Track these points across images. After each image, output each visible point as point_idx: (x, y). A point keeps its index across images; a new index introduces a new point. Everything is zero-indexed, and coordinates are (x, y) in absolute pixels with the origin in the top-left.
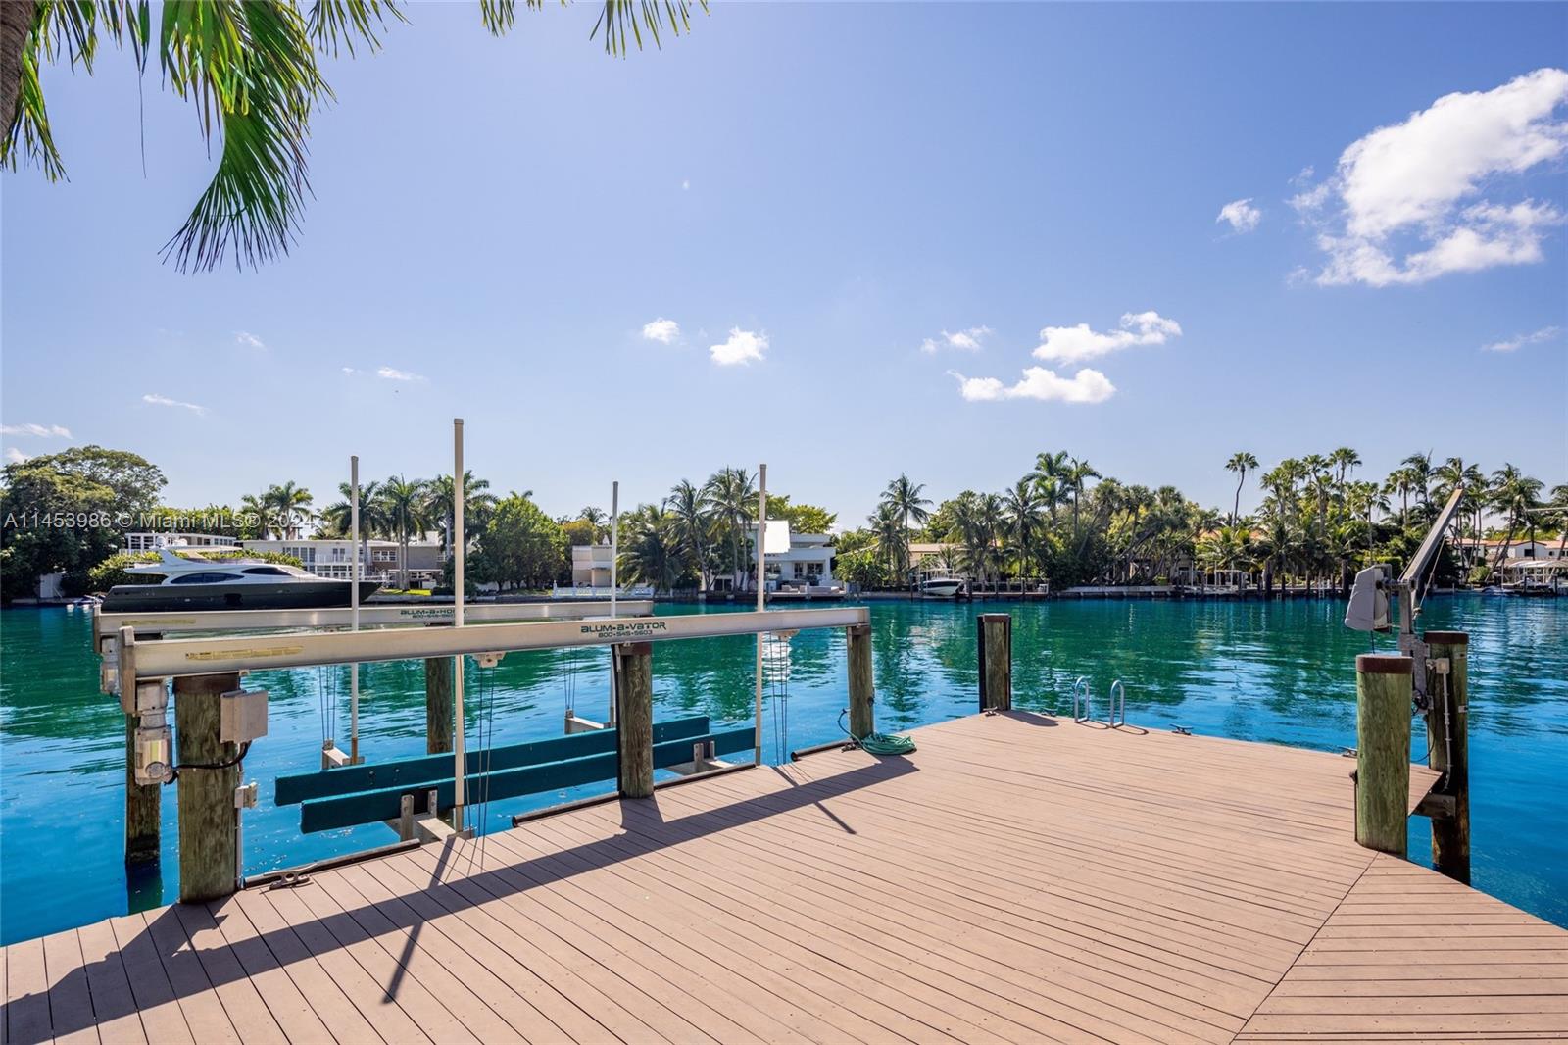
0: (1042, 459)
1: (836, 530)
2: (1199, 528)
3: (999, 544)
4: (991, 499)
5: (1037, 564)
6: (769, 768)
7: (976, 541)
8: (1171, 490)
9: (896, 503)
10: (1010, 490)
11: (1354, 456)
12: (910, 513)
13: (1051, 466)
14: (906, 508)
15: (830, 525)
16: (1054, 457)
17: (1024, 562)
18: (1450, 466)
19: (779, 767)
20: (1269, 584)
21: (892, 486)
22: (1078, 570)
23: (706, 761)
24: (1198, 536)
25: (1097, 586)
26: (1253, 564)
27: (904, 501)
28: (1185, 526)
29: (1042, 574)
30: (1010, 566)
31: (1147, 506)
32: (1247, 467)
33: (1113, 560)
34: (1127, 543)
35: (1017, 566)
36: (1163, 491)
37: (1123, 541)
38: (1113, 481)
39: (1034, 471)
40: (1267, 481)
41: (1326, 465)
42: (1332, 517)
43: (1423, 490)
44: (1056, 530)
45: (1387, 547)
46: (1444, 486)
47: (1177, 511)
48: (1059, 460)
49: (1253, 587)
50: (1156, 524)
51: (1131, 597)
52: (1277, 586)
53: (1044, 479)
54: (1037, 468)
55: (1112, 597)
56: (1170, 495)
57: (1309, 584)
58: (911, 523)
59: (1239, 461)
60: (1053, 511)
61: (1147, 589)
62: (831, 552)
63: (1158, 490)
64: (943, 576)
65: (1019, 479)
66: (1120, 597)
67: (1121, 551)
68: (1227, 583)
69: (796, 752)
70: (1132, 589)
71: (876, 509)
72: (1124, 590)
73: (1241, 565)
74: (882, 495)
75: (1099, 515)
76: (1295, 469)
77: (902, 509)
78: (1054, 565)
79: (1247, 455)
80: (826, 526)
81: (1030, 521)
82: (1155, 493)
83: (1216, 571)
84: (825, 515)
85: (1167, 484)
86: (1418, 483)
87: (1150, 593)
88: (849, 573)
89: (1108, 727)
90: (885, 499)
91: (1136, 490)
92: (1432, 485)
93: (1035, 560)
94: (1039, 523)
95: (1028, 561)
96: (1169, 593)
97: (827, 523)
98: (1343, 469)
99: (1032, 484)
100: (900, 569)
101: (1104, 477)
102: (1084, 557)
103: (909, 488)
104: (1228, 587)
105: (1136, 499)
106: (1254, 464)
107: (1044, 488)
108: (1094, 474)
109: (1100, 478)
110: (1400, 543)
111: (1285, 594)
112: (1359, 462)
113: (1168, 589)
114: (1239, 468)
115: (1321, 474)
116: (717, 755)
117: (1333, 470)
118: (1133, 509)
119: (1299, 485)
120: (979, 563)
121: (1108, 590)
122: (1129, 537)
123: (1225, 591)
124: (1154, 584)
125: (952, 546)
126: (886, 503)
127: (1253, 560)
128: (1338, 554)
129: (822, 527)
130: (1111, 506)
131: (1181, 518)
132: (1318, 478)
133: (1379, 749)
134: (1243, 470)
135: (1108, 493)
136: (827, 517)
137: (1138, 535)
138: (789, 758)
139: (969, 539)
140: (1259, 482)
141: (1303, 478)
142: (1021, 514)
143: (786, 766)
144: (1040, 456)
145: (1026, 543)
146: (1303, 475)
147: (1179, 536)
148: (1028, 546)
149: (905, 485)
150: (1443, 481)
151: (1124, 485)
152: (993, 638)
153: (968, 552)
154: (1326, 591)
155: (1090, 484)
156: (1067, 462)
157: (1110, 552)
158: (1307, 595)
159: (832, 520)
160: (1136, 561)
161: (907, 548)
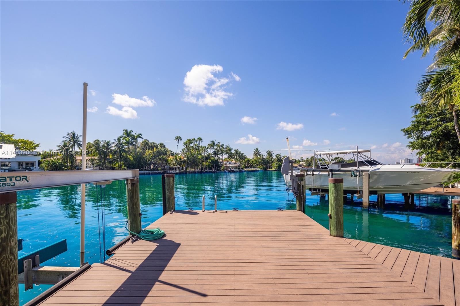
0: (125, 132)
1: (39, 150)
2: (170, 155)
3: (111, 157)
4: (109, 142)
5: (124, 164)
6: (99, 264)
7: (103, 156)
8: (163, 144)
9: (70, 141)
10: (115, 140)
11: (202, 139)
12: (76, 145)
13: (128, 134)
14: (74, 142)
15: (36, 148)
16: (129, 131)
17: (120, 164)
18: (218, 144)
19: (106, 262)
20: (186, 170)
21: (68, 134)
22: (137, 166)
23: (35, 269)
24: (169, 157)
25: (142, 171)
26: (182, 165)
27: (74, 140)
28: (166, 154)
29: (125, 167)
30: (115, 165)
31: (156, 148)
32: (179, 140)
33: (147, 163)
34: (151, 159)
35: (117, 165)
36: (161, 144)
37: (150, 158)
38: (147, 140)
39: (122, 135)
40: (185, 144)
41: (196, 141)
42: (197, 154)
43: (214, 149)
44: (130, 154)
45: (207, 161)
46: (217, 148)
47: (164, 150)
48: (130, 132)
49: (182, 171)
50: (159, 153)
51: (152, 174)
52: (188, 171)
53: (126, 137)
54: (123, 134)
55: (147, 174)
56: (162, 145)
57: (194, 170)
58: (77, 149)
59: (178, 138)
60: (129, 148)
61: (156, 172)
62: (39, 158)
63: (159, 144)
64: (90, 167)
65: (118, 137)
66: (149, 174)
67: (149, 161)
68: (177, 170)
69: (110, 249)
70: (152, 172)
71: (61, 142)
72: (150, 172)
73: (180, 165)
74: (64, 137)
75: (143, 150)
76: (190, 141)
77: (73, 143)
78: (130, 164)
79: (179, 137)
80: (34, 148)
81: (122, 150)
82: (158, 144)
83: (174, 166)
84: (34, 144)
85: (162, 142)
86: (213, 147)
87: (157, 173)
88: (48, 166)
89: (214, 212)
90: (65, 139)
91: (153, 143)
92: (215, 148)
93: (123, 163)
94: (124, 151)
95: (121, 163)
96: (162, 173)
97: (35, 147)
98: (200, 142)
99: (122, 139)
100: (72, 165)
101: (144, 139)
102: (139, 162)
103: (76, 136)
104: (177, 171)
105: (153, 146)
106: (181, 139)
107: (126, 140)
108: (141, 138)
109: (143, 139)
110: (210, 160)
111: (189, 173)
112: (203, 141)
113: (162, 171)
114: (178, 140)
115: (195, 143)
116: (41, 262)
117: (198, 142)
118: (153, 149)
119: (191, 145)
120: (104, 163)
121: (146, 172)
122: (151, 157)
123: (176, 172)
124: (158, 170)
125: (93, 158)
126: (65, 141)
127: (182, 164)
128: (199, 163)
129: (32, 148)
130: (147, 148)
131: (165, 152)
132: (195, 144)
133: (339, 206)
134: (178, 141)
135: (146, 144)
136: (35, 145)
137: (154, 156)
138: (106, 256)
139: (100, 155)
140: (183, 144)
141: (192, 144)
142: (119, 148)
143: (109, 260)
144: (124, 130)
145: (120, 157)
146: (192, 143)
147: (164, 157)
148: (121, 158)
149: (74, 135)
150: (217, 147)
151: (150, 142)
152: (169, 183)
153: (100, 160)
154: (198, 172)
155: (140, 140)
156: (133, 133)
157: (146, 161)
158: (194, 173)
159: (37, 146)
160: (153, 164)
161: (75, 158)
